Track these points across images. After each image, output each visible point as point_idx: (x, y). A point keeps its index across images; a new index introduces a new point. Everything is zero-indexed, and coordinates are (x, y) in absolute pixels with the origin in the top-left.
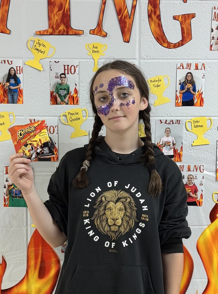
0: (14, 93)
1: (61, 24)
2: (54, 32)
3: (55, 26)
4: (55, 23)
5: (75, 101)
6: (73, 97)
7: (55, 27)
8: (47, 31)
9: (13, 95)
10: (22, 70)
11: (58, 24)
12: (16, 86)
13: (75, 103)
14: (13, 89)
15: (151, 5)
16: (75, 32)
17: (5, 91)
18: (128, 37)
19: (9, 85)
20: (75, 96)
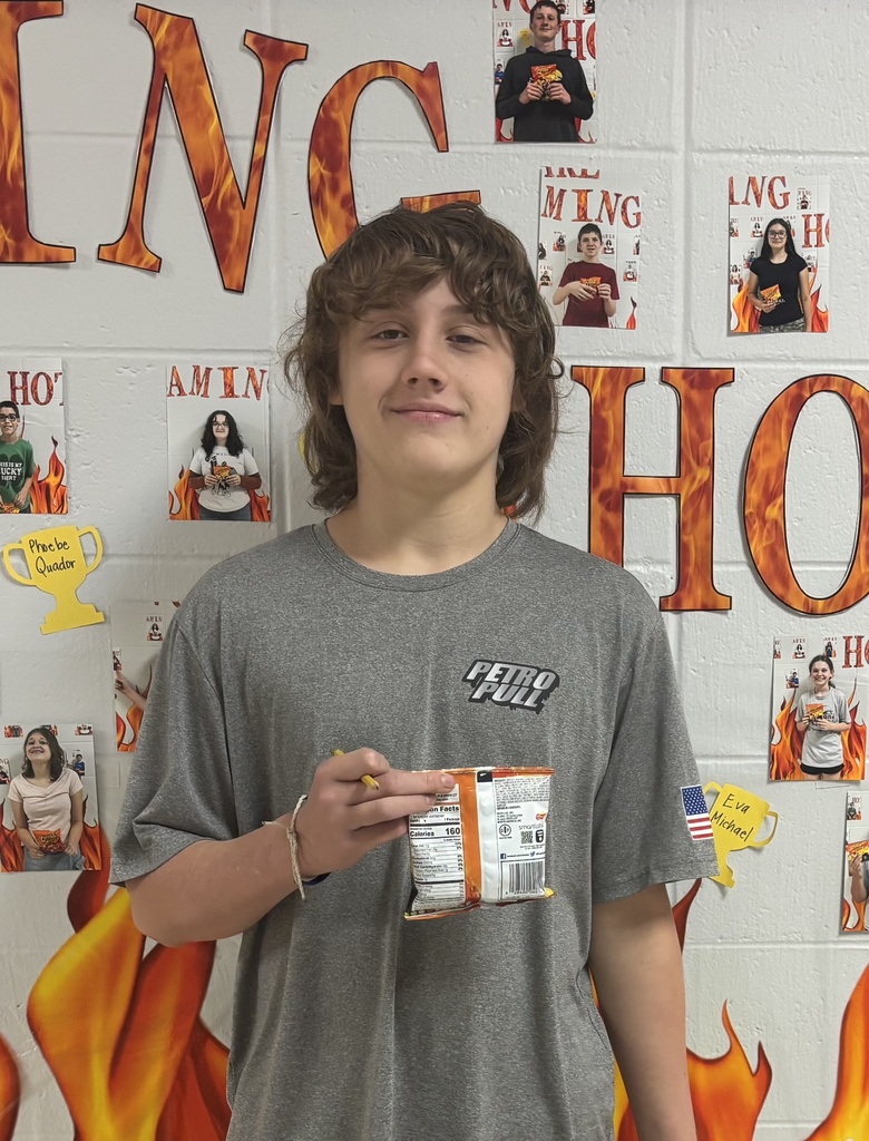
5: (55, 502)
6: (48, 486)
13: (54, 509)
15: (321, 160)
16: (46, 252)
18: (238, 272)
20: (53, 481)
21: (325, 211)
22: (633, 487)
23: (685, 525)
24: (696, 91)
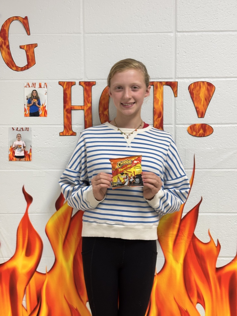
15: (2, 38)
21: (3, 49)
22: (73, 108)
23: (86, 116)
24: (85, 21)
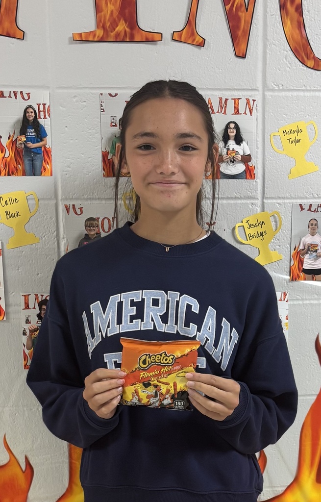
0: (36, 156)
1: (120, 20)
2: (108, 36)
3: (109, 24)
4: (108, 17)
7: (109, 26)
8: (93, 33)
9: (32, 161)
10: (49, 111)
11: (115, 20)
12: (38, 142)
14: (33, 148)
16: (146, 36)
17: (18, 151)
18: (243, 46)
19: (25, 140)
